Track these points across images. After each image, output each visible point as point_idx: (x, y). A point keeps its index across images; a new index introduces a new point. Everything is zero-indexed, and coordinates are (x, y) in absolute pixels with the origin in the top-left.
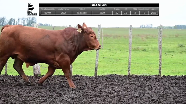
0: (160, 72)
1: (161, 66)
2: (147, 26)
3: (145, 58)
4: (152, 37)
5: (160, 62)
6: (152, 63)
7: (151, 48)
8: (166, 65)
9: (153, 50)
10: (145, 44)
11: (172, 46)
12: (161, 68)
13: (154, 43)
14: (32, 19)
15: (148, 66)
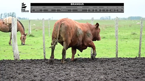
0: (117, 55)
1: (117, 50)
2: (106, 18)
3: (105, 44)
4: (110, 26)
5: (117, 47)
6: (110, 48)
7: (109, 36)
8: (122, 50)
9: (111, 37)
10: (105, 33)
11: (126, 34)
12: (117, 52)
13: (112, 32)
14: (13, 14)
15: (107, 51)
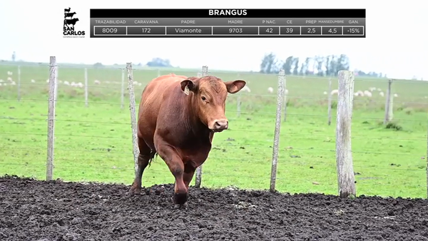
14: (340, 60)
